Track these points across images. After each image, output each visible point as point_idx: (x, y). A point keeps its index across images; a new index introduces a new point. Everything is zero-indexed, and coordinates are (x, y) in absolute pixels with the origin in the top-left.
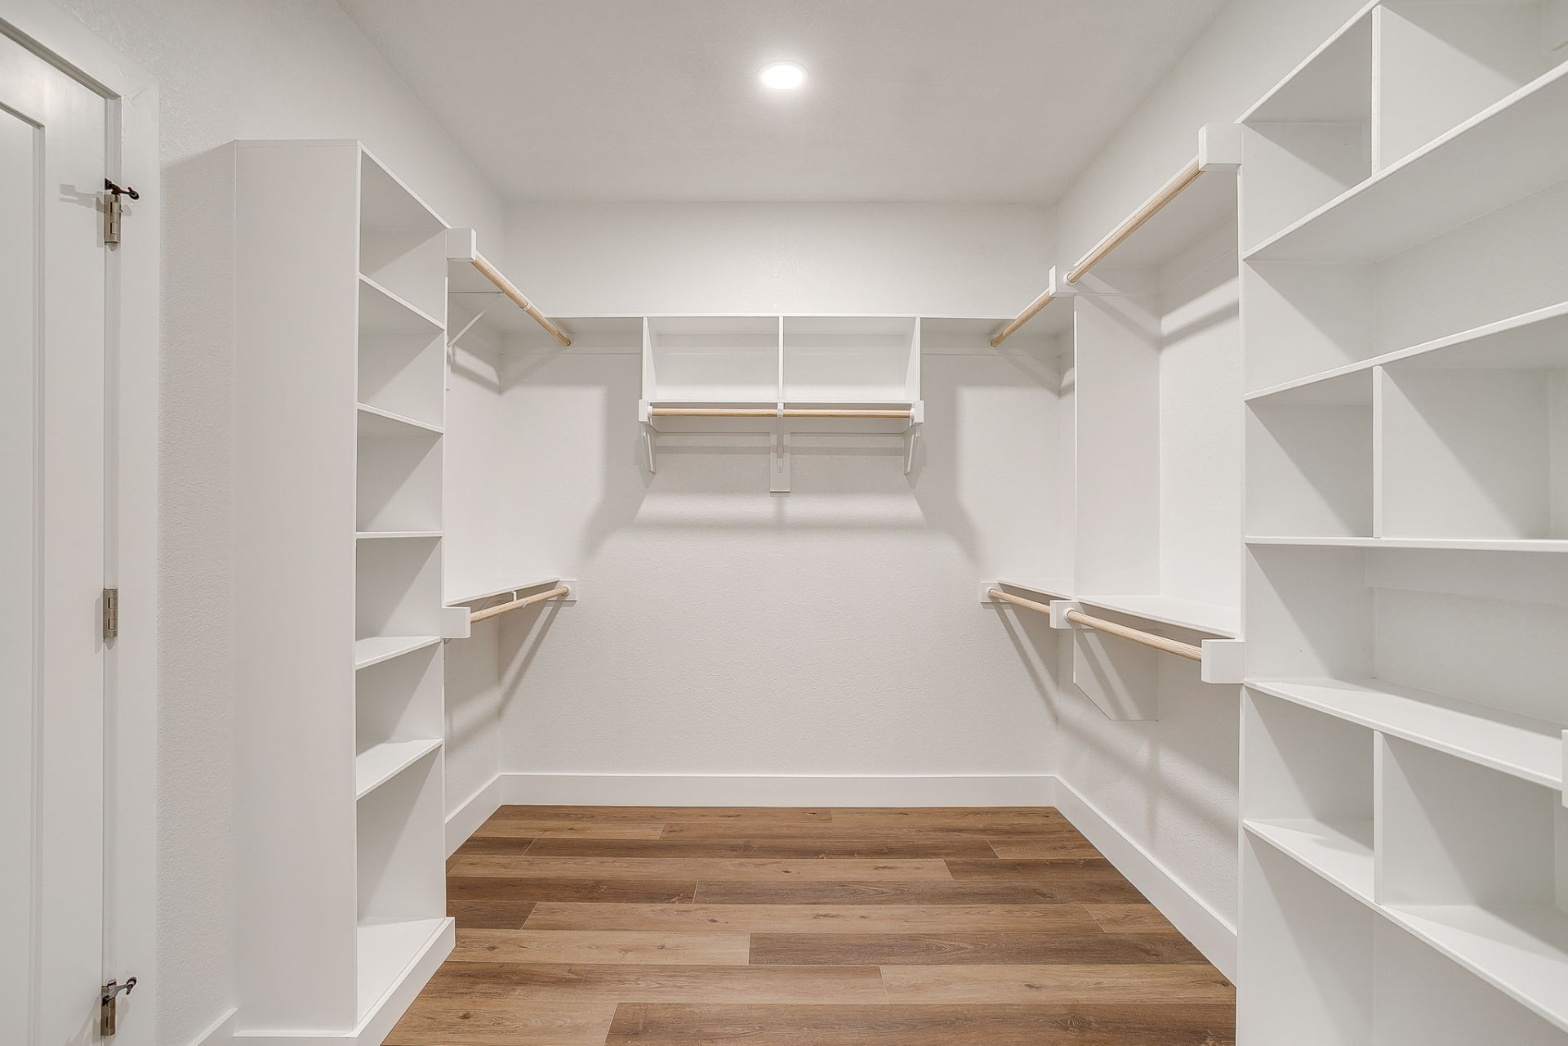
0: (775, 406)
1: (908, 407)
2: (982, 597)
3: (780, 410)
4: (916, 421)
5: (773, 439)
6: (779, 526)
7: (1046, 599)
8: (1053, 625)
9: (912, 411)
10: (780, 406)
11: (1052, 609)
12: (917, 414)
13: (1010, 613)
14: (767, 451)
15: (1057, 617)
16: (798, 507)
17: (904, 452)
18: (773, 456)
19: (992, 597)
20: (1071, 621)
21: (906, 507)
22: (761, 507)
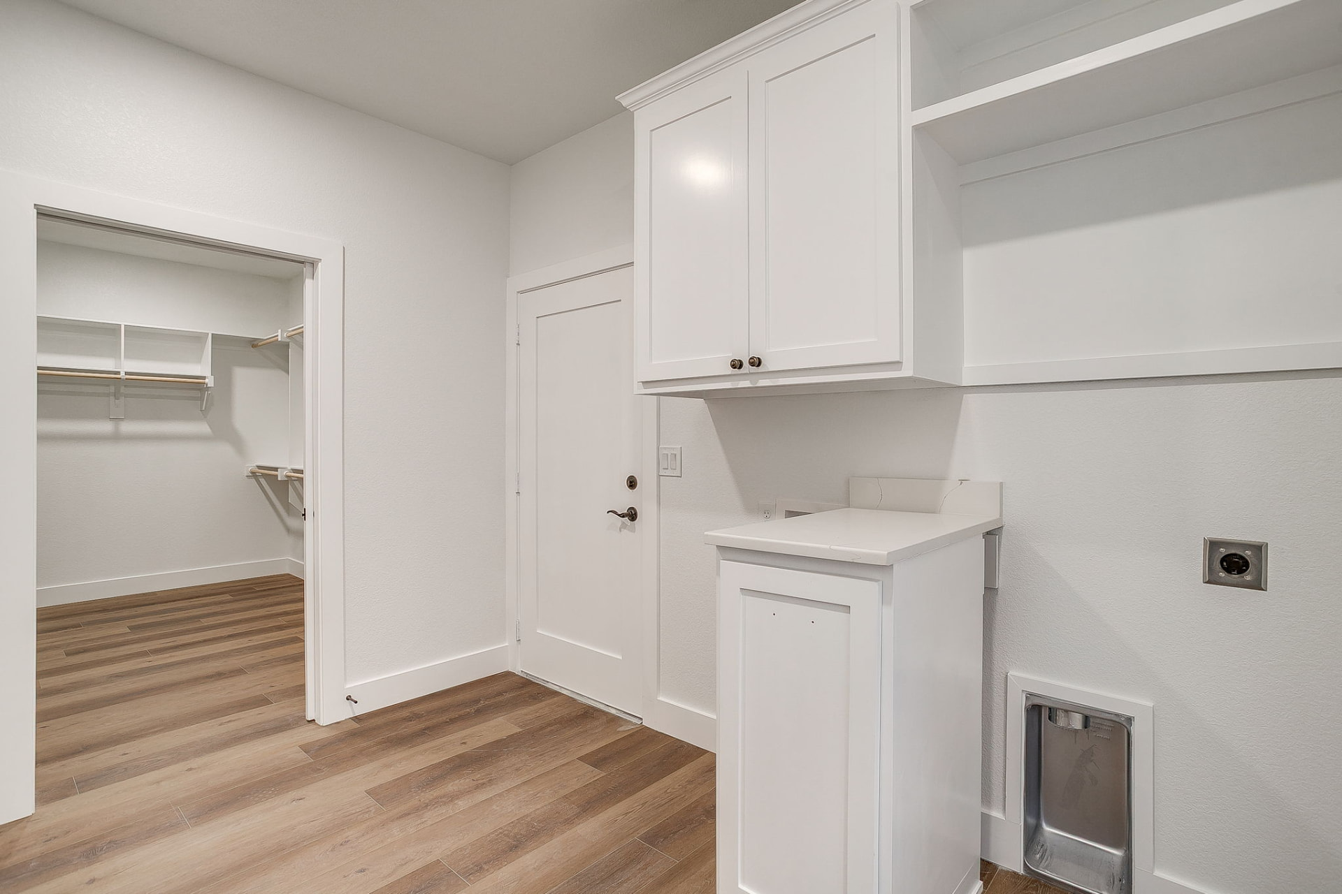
0: (118, 373)
1: (204, 378)
2: (247, 472)
3: (122, 375)
4: (209, 386)
5: (112, 389)
6: (116, 438)
7: (276, 469)
8: (279, 479)
9: (207, 381)
10: (122, 374)
11: (279, 473)
12: (210, 381)
13: (263, 481)
14: (108, 395)
15: (281, 476)
16: (127, 427)
17: (201, 399)
18: (112, 398)
19: (252, 473)
20: (287, 476)
21: (203, 428)
22: (105, 427)
